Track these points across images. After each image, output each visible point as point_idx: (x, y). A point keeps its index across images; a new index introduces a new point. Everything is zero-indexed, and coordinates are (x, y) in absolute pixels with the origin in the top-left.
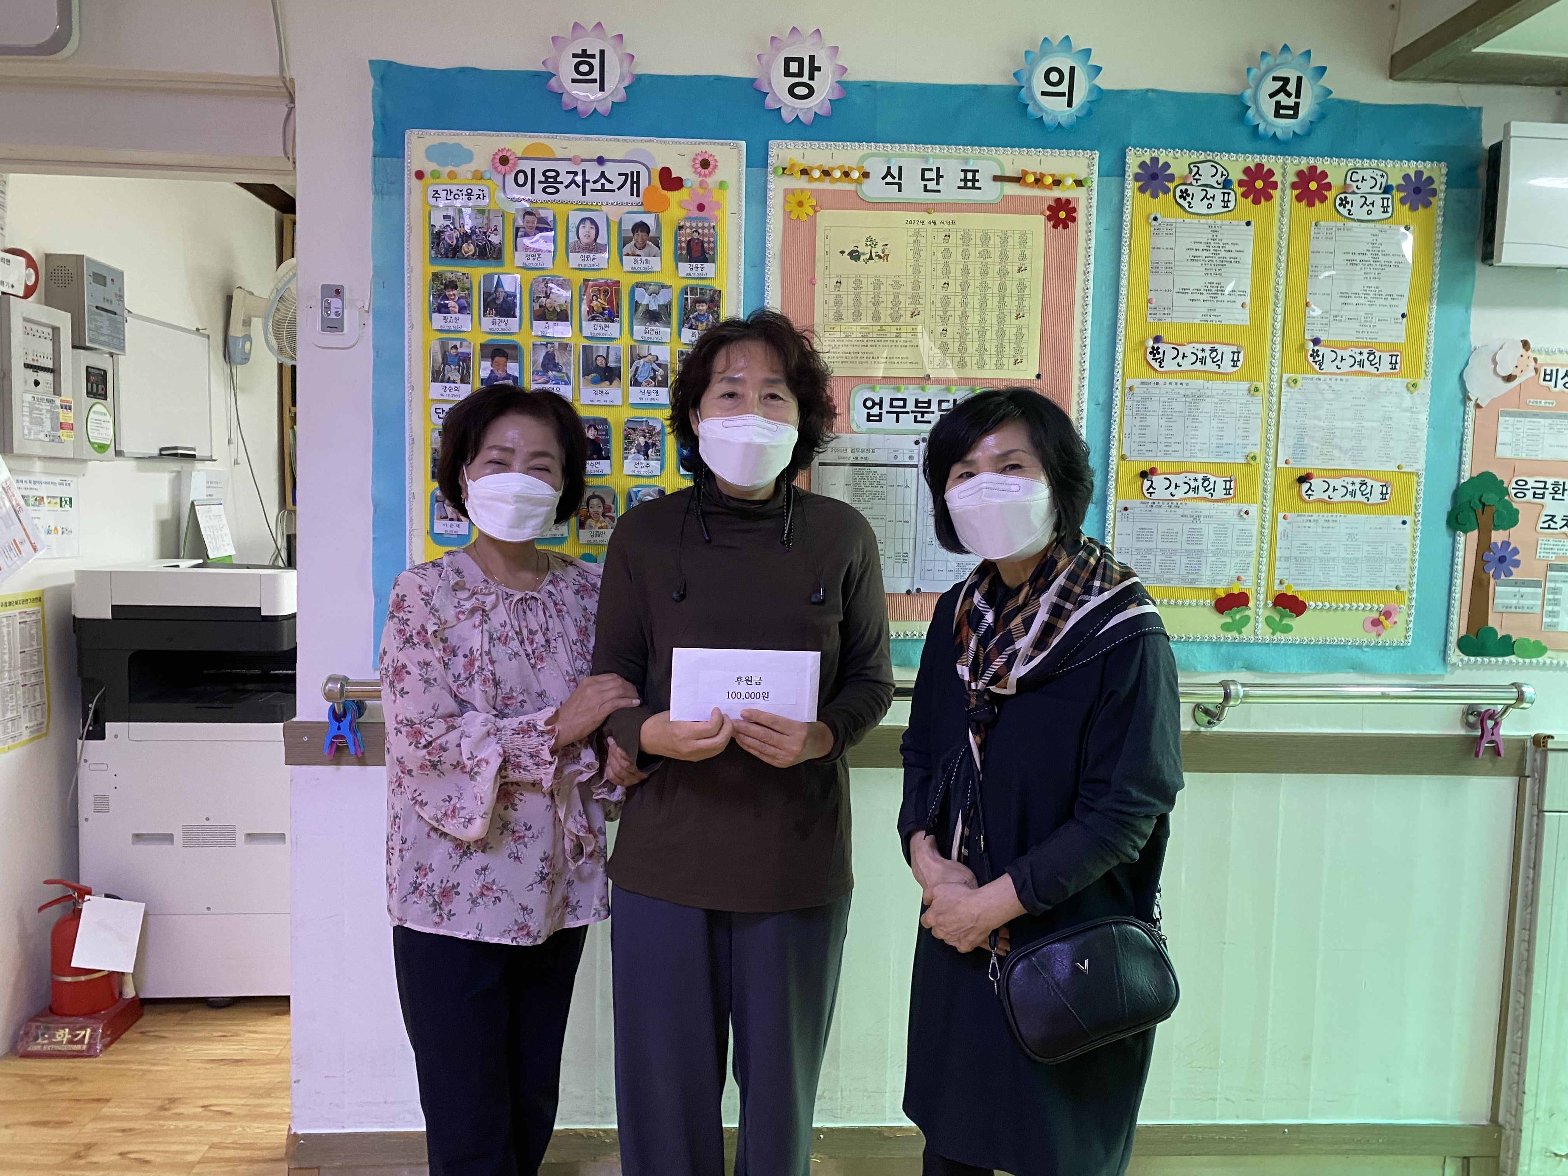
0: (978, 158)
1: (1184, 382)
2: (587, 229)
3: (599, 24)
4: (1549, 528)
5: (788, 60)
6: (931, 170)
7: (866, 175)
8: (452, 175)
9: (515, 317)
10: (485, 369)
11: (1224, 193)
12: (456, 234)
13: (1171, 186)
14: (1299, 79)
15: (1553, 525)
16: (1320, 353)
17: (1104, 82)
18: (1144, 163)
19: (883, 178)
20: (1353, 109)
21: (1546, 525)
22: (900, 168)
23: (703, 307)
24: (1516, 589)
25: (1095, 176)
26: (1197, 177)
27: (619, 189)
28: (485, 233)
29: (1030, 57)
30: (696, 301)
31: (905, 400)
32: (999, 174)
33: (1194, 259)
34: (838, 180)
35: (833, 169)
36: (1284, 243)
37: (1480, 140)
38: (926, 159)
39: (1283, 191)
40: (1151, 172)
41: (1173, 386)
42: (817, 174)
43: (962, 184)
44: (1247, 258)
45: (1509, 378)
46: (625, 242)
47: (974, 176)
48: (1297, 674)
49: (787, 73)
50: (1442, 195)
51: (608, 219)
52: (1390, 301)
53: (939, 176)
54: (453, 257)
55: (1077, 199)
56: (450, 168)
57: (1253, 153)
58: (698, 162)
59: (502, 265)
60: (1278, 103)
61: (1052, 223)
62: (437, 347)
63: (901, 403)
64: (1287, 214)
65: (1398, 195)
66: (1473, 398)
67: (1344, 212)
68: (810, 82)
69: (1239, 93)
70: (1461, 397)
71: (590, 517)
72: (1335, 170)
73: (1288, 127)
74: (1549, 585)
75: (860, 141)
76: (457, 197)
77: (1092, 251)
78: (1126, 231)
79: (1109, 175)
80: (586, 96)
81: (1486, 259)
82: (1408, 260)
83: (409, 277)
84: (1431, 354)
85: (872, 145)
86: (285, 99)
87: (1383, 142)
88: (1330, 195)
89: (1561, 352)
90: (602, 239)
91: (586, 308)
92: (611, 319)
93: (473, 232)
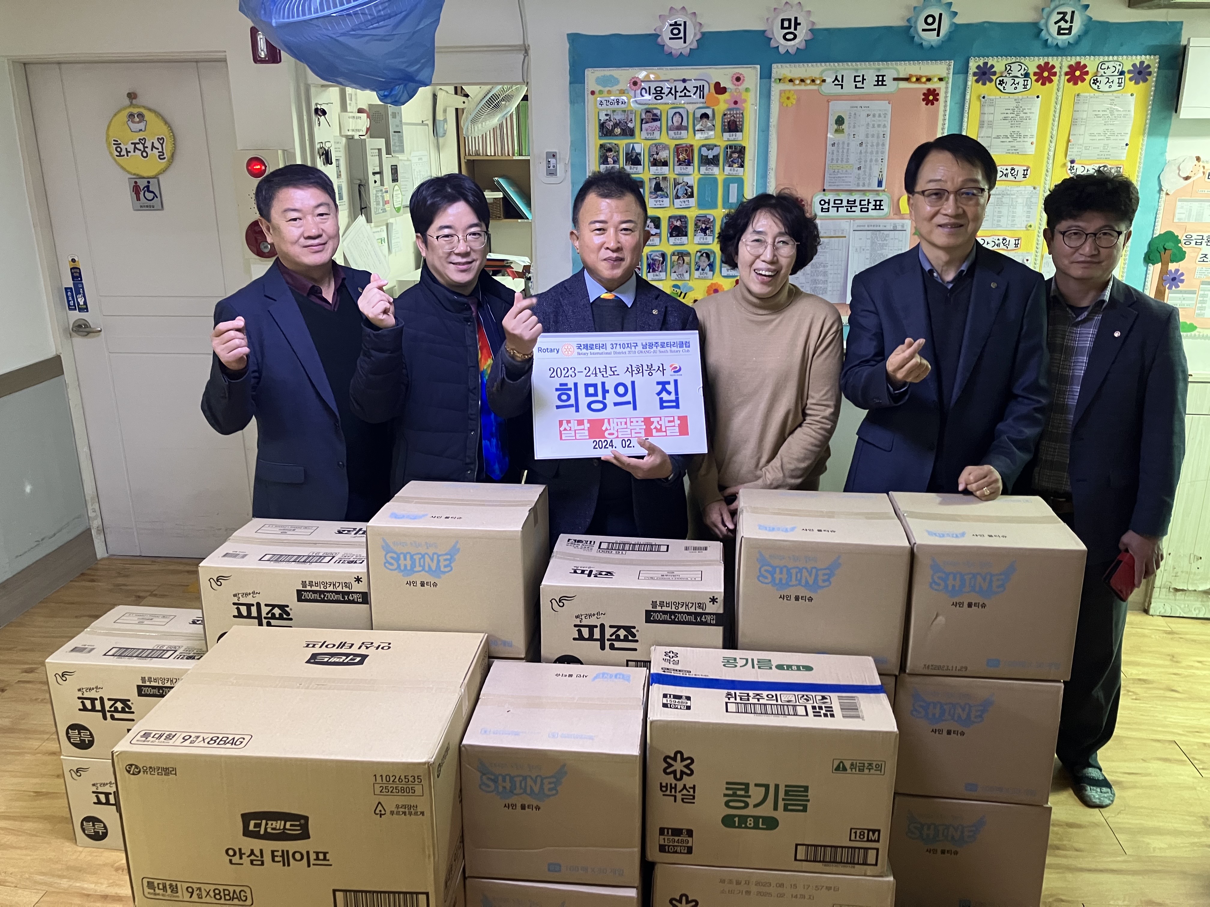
0: (886, 68)
2: (677, 118)
3: (684, 7)
5: (783, 21)
6: (860, 76)
7: (824, 81)
8: (609, 92)
9: (641, 165)
11: (1024, 80)
12: (612, 123)
13: (994, 78)
14: (1073, 12)
15: (1205, 260)
16: (1075, 168)
17: (958, 20)
18: (979, 66)
19: (833, 82)
20: (1105, 26)
21: (1202, 260)
22: (843, 76)
23: (736, 155)
24: (1180, 295)
25: (951, 75)
26: (1010, 72)
27: (694, 94)
28: (626, 122)
29: (917, 9)
30: (732, 153)
31: (842, 200)
32: (896, 76)
33: (1005, 119)
34: (808, 85)
35: (807, 79)
36: (1058, 107)
37: (1180, 42)
38: (857, 70)
39: (1060, 77)
40: (983, 70)
42: (797, 82)
43: (876, 83)
44: (1036, 116)
45: (1187, 178)
46: (696, 124)
47: (883, 78)
49: (783, 27)
50: (1155, 75)
51: (687, 111)
52: (1120, 137)
53: (863, 79)
54: (610, 136)
55: (940, 88)
56: (607, 88)
57: (1043, 56)
58: (734, 78)
59: (634, 138)
60: (1059, 27)
61: (925, 103)
63: (840, 202)
64: (1061, 90)
65: (1128, 76)
66: (1165, 190)
67: (1095, 87)
68: (795, 32)
69: (1037, 22)
70: (1158, 189)
72: (1091, 63)
73: (1066, 40)
74: (1201, 292)
75: (821, 62)
76: (612, 104)
77: (947, 117)
78: (967, 105)
79: (958, 73)
80: (676, 46)
81: (1176, 112)
82: (1132, 113)
83: (588, 146)
84: (1142, 165)
85: (828, 64)
86: (523, 52)
87: (1122, 45)
88: (1087, 78)
90: (684, 123)
91: (676, 159)
92: (689, 164)
93: (620, 122)
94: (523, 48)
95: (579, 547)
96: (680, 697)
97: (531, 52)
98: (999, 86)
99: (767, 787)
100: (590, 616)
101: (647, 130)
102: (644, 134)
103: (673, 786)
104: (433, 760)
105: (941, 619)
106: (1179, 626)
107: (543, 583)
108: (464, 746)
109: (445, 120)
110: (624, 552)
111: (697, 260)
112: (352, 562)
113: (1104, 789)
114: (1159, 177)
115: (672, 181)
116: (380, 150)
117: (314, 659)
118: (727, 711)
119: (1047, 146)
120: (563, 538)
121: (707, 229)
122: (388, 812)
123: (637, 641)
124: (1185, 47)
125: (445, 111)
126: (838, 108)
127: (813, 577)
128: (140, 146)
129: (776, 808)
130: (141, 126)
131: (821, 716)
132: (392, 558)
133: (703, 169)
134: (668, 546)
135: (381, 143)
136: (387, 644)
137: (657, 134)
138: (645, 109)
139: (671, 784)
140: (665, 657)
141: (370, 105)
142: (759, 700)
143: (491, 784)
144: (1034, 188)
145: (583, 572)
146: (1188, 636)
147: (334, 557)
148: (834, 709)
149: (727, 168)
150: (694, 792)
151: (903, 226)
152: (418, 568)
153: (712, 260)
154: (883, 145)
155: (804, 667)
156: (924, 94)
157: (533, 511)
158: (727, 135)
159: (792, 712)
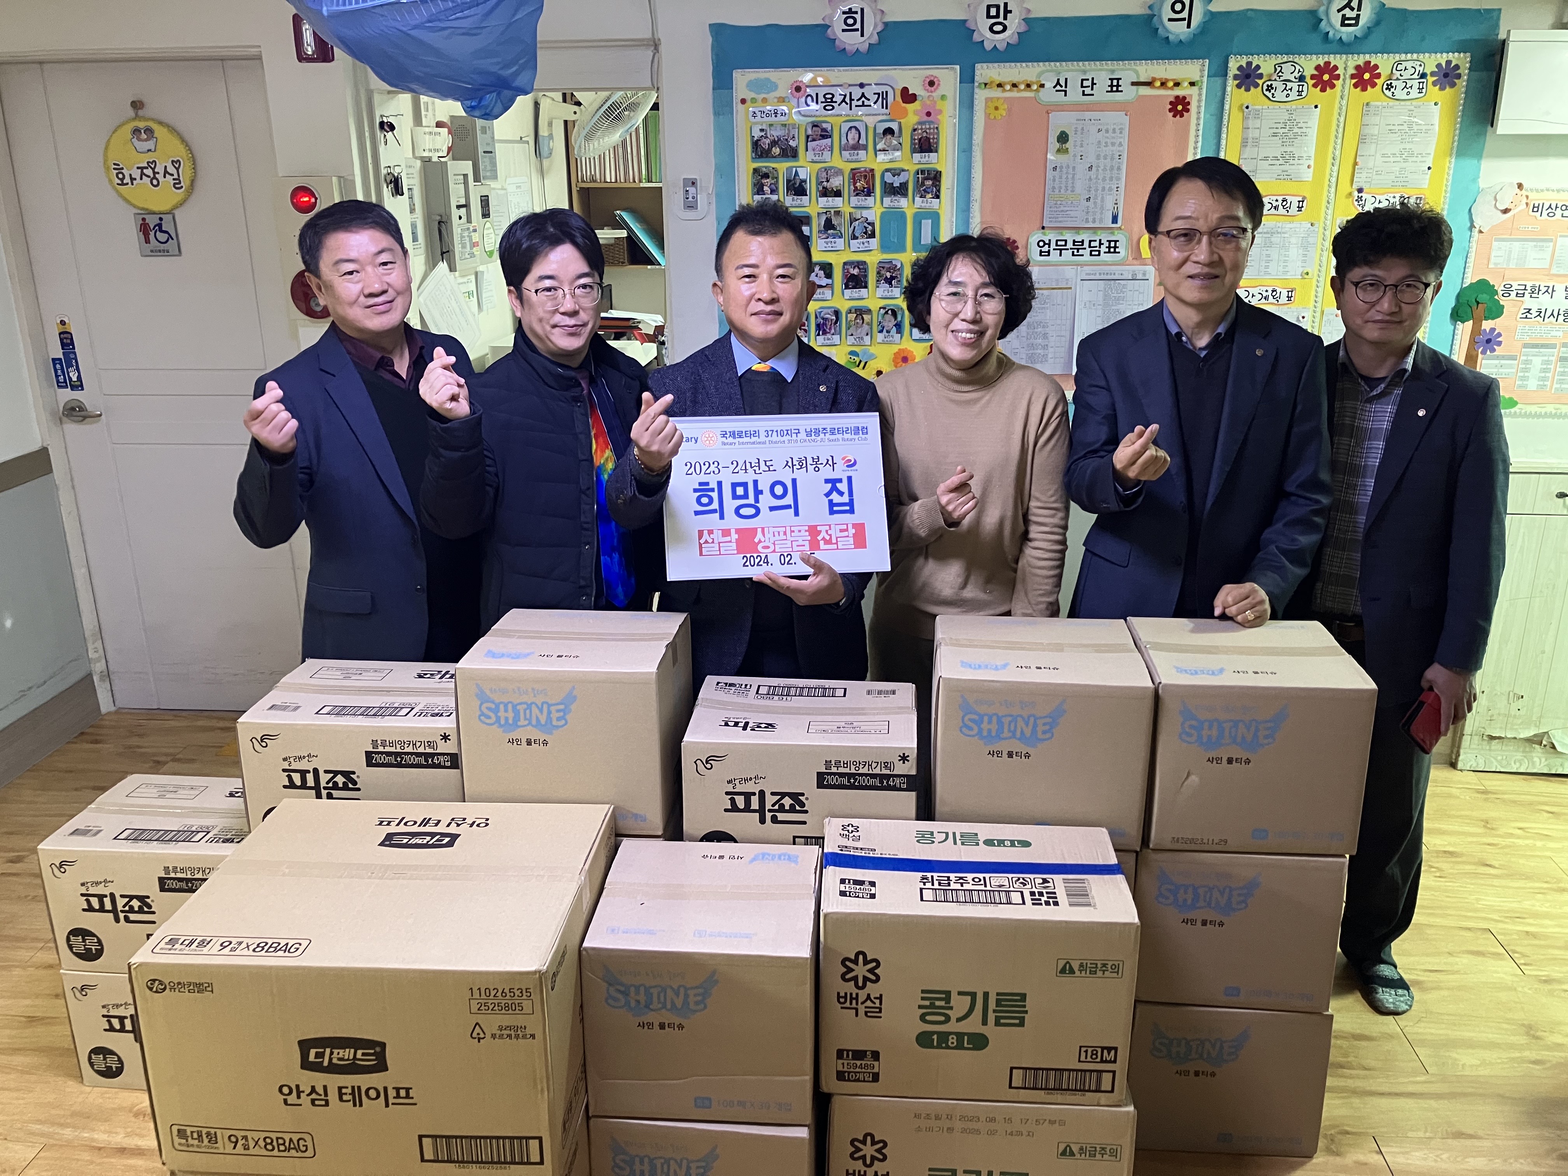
0: (1122, 70)
2: (853, 134)
4: (1526, 318)
5: (989, 7)
6: (1088, 80)
7: (1042, 86)
8: (764, 100)
9: (807, 195)
11: (1299, 85)
12: (768, 141)
13: (1260, 82)
15: (1529, 316)
16: (1363, 199)
17: (1214, 7)
18: (1241, 66)
19: (1054, 87)
20: (1402, 15)
21: (1524, 316)
22: (1066, 79)
23: (929, 183)
24: (1496, 362)
25: (1205, 79)
26: (1280, 74)
27: (875, 103)
28: (786, 140)
30: (924, 179)
31: (1066, 241)
32: (1136, 80)
33: (1275, 135)
34: (1022, 91)
35: (1020, 83)
36: (1342, 119)
37: (1497, 35)
38: (1084, 72)
39: (1344, 80)
40: (1246, 72)
42: (1008, 87)
43: (1109, 89)
44: (1314, 133)
45: (1506, 211)
46: (878, 142)
47: (1118, 83)
49: (989, 16)
50: (1465, 78)
52: (1420, 159)
53: (1093, 84)
54: (766, 157)
55: (1191, 96)
56: (762, 95)
57: (1323, 54)
58: (927, 82)
59: (798, 161)
60: (1344, 16)
61: (1172, 114)
63: (1063, 243)
64: (1346, 98)
65: (1431, 79)
66: (1478, 226)
67: (1389, 94)
68: (1005, 22)
69: (1315, 8)
70: (1469, 225)
72: (1384, 63)
73: (1351, 33)
74: (1523, 358)
75: (1038, 61)
76: (768, 115)
77: (1201, 132)
78: (1226, 117)
79: (1215, 76)
80: (852, 41)
81: (1492, 126)
82: (1436, 128)
83: (738, 171)
84: (1448, 195)
85: (1047, 63)
86: (653, 48)
87: (1423, 39)
88: (1379, 82)
89: (1548, 190)
90: (863, 141)
91: (852, 187)
92: (869, 194)
93: (779, 140)
94: (652, 43)
95: (732, 692)
96: (861, 883)
97: (662, 48)
98: (1267, 93)
99: (973, 995)
100: (746, 780)
101: (814, 150)
102: (810, 155)
103: (854, 996)
104: (545, 967)
105: (1194, 778)
106: (1495, 783)
107: (685, 739)
108: (585, 949)
109: (551, 136)
110: (789, 698)
111: (880, 318)
112: (437, 715)
113: (1400, 992)
114: (1470, 210)
115: (847, 216)
116: (465, 176)
117: (389, 841)
118: (922, 900)
119: (1328, 171)
120: (710, 681)
121: (892, 278)
122: (488, 1036)
123: (806, 812)
124: (1504, 42)
125: (550, 124)
126: (1059, 122)
127: (1030, 727)
128: (149, 172)
129: (985, 1022)
130: (150, 145)
131: (1041, 904)
132: (489, 709)
133: (887, 201)
134: (845, 689)
135: (467, 167)
136: (484, 821)
137: (827, 154)
138: (812, 122)
139: (851, 994)
140: (842, 832)
141: (452, 117)
142: (962, 886)
143: (620, 996)
144: (1312, 225)
145: (736, 724)
146: (1506, 796)
147: (413, 709)
148: (1058, 895)
149: (917, 199)
150: (881, 1003)
151: (1144, 274)
152: (522, 722)
153: (899, 319)
154: (1119, 169)
155: (1019, 842)
156: (1171, 103)
157: (672, 647)
158: (917, 156)
159: (1004, 900)
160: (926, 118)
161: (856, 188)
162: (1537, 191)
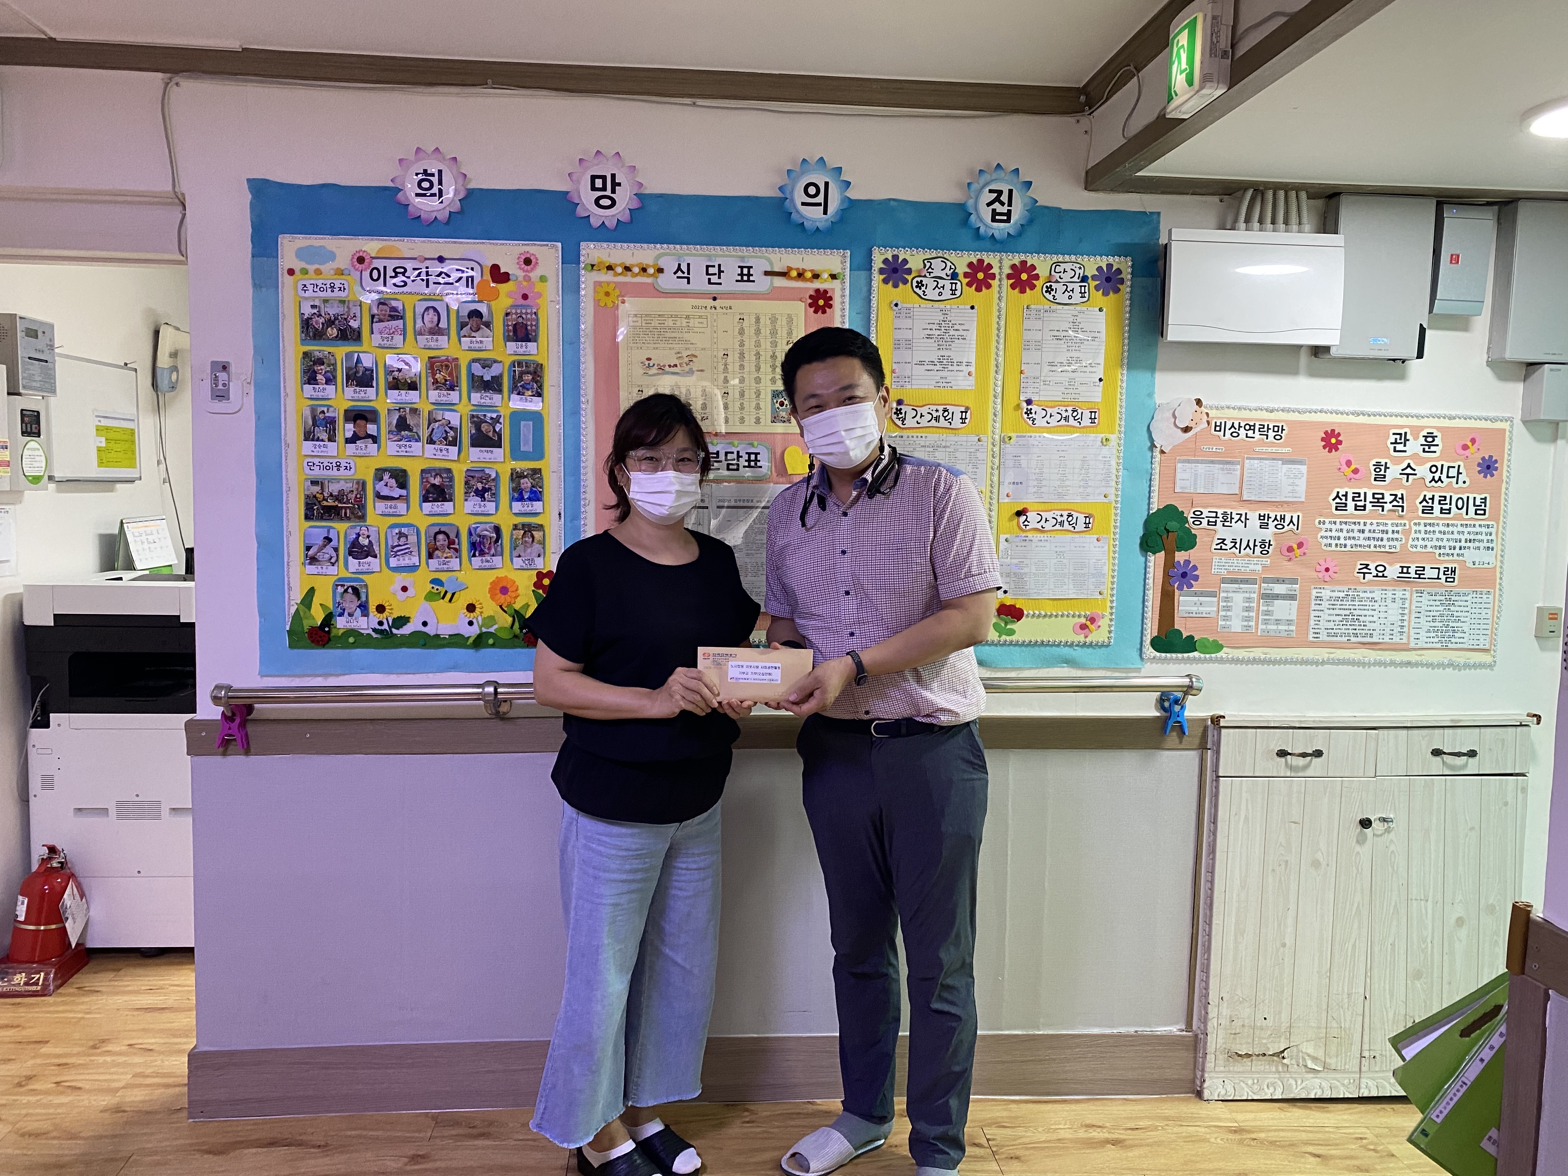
0: (752, 257)
1: (924, 435)
2: (430, 316)
3: (437, 149)
4: (1221, 549)
5: (594, 178)
6: (714, 266)
7: (660, 270)
8: (318, 272)
9: (372, 386)
10: (349, 430)
11: (952, 283)
12: (322, 320)
13: (909, 278)
14: (1011, 191)
15: (1224, 547)
16: (1033, 411)
17: (853, 194)
18: (886, 259)
19: (675, 273)
20: (1058, 213)
21: (1219, 547)
22: (689, 265)
23: (528, 377)
24: (1196, 599)
25: (847, 272)
26: (930, 270)
27: (457, 282)
28: (346, 319)
29: (793, 175)
30: (522, 373)
32: (769, 269)
33: (929, 337)
34: (637, 275)
35: (634, 266)
36: (1002, 323)
37: (1158, 239)
38: (709, 257)
40: (893, 266)
41: (915, 439)
42: (619, 270)
43: (739, 278)
44: (972, 336)
45: (1186, 430)
46: (462, 326)
47: (749, 271)
48: (1020, 669)
49: (594, 188)
50: (1129, 283)
51: (448, 306)
52: (1090, 369)
53: (720, 271)
54: (320, 339)
55: (833, 290)
56: (316, 266)
57: (975, 251)
58: (522, 260)
59: (361, 345)
60: (994, 210)
61: (812, 309)
62: (308, 413)
64: (1004, 299)
65: (1093, 284)
66: (1158, 446)
67: (1050, 297)
68: (612, 195)
69: (963, 203)
70: (1149, 444)
71: (437, 549)
72: (1042, 264)
73: (1004, 229)
74: (1223, 595)
75: (654, 242)
76: (322, 289)
78: (873, 316)
79: (859, 270)
80: (428, 206)
81: (1162, 336)
82: (1103, 335)
83: (284, 355)
84: (1124, 410)
85: (665, 246)
87: (1081, 241)
88: (1038, 284)
89: (1228, 408)
90: (443, 325)
91: (431, 380)
92: (452, 388)
93: (336, 319)
94: (177, 201)
97: (190, 209)
101: (381, 333)
102: (377, 339)
106: (1249, 1116)
114: (1149, 427)
115: (426, 414)
119: (992, 381)
121: (485, 490)
124: (1166, 246)
133: (476, 397)
137: (398, 339)
138: (378, 300)
144: (978, 438)
146: (1264, 1135)
149: (514, 396)
156: (811, 297)
158: (512, 346)
160: (522, 302)
161: (436, 382)
162: (1217, 408)
